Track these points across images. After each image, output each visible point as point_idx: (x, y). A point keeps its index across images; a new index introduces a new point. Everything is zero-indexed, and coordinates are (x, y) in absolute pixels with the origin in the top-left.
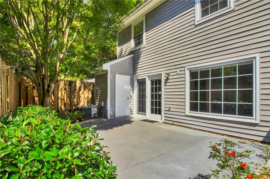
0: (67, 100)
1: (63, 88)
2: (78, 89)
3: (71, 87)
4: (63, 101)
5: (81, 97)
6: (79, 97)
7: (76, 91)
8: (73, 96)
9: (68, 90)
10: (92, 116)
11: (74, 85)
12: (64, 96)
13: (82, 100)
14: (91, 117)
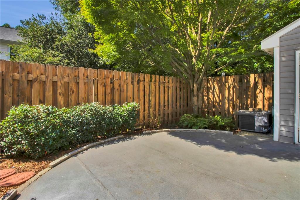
0: (236, 100)
1: (231, 86)
2: (252, 86)
3: (242, 84)
4: (232, 102)
5: (258, 97)
6: (255, 97)
7: (250, 88)
8: (244, 96)
9: (238, 87)
10: (256, 128)
11: (246, 81)
12: (232, 95)
13: (259, 102)
14: (254, 129)
